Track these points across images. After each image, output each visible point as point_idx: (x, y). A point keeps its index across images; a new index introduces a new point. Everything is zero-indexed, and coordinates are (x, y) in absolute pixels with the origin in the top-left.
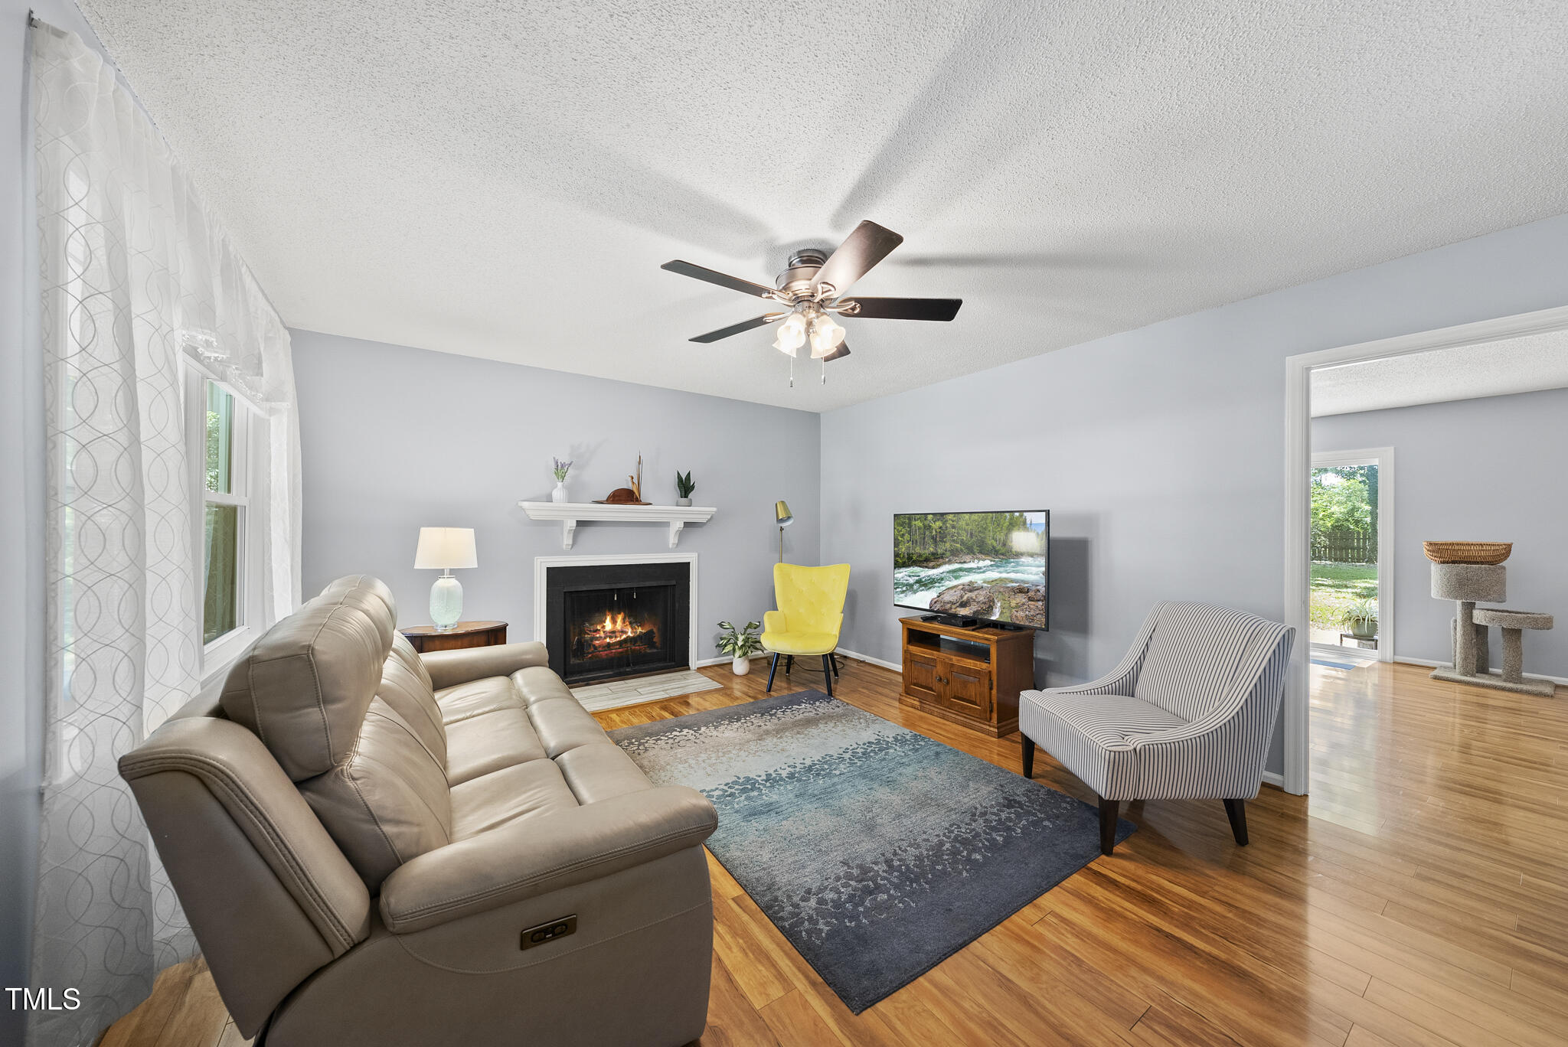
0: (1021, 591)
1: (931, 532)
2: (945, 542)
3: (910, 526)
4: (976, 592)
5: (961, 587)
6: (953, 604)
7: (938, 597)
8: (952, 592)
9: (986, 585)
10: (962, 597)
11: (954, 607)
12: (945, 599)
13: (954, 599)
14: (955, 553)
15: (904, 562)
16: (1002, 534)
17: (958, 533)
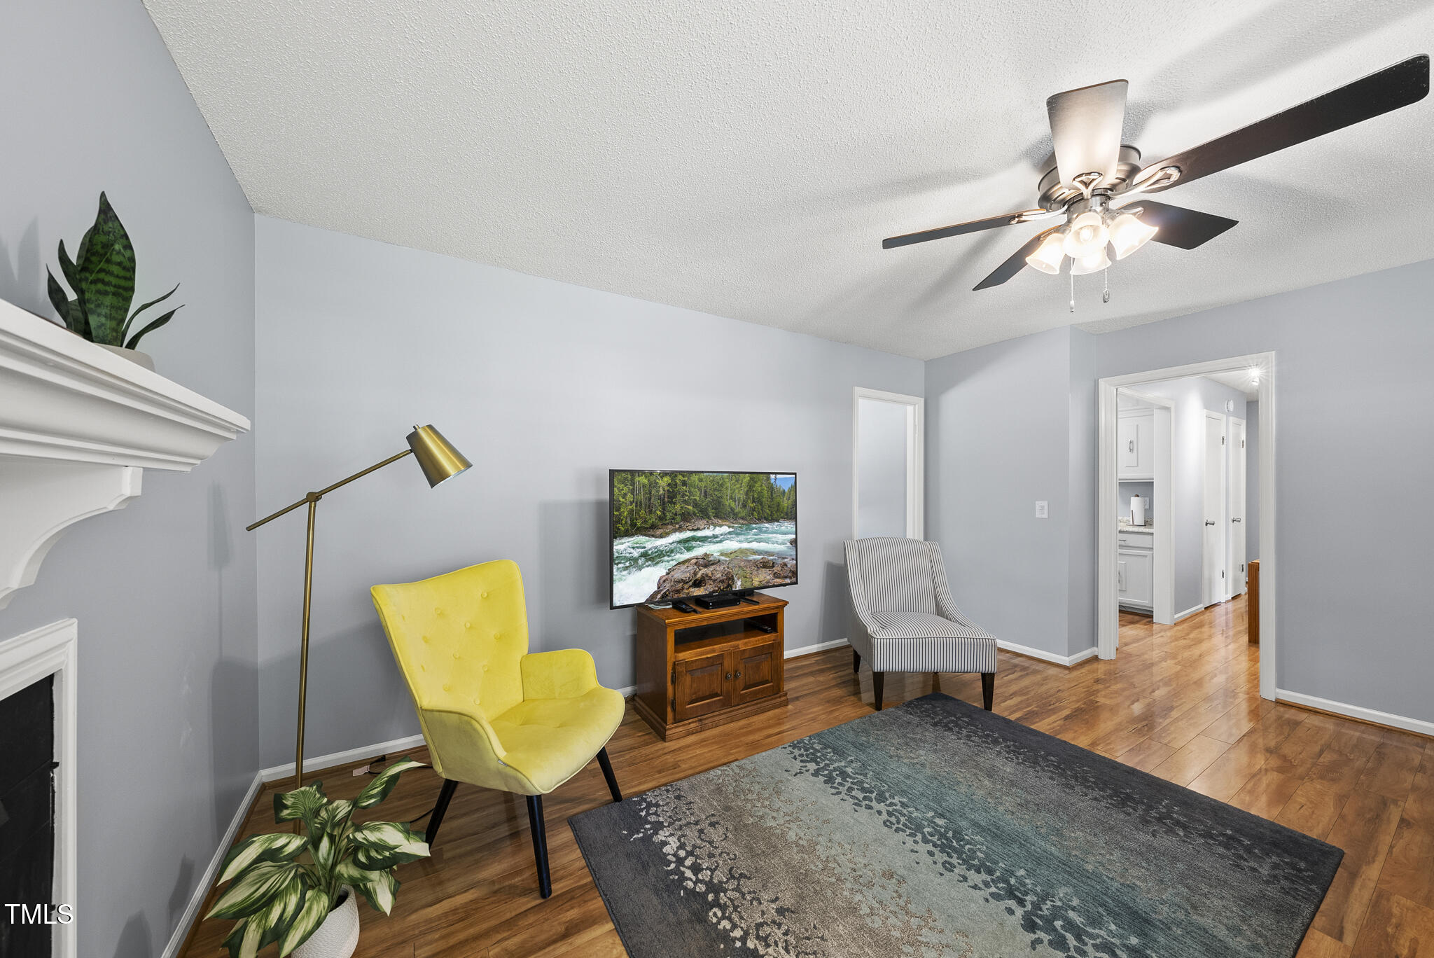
0: (765, 565)
1: (658, 491)
2: (675, 503)
3: (633, 483)
4: (712, 568)
5: (694, 561)
6: (685, 582)
7: (668, 574)
8: (683, 567)
9: (723, 558)
10: (695, 574)
11: (686, 586)
12: (675, 576)
13: (685, 576)
14: (686, 517)
15: (627, 531)
16: (742, 492)
17: (690, 492)
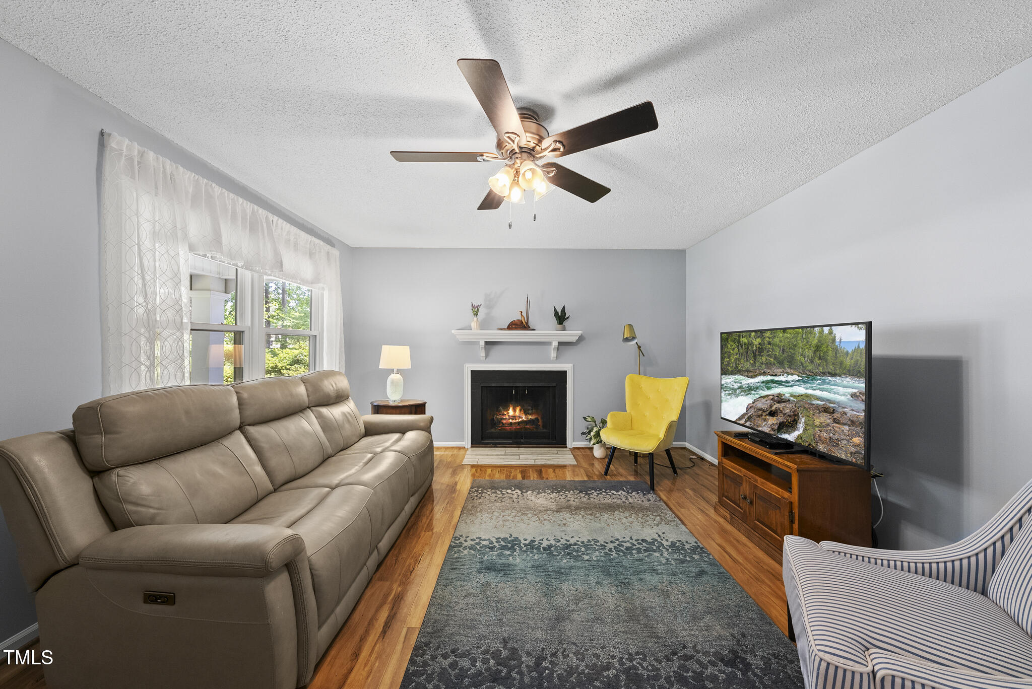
0: (826, 410)
1: (752, 348)
2: (762, 356)
3: (739, 342)
4: (783, 404)
5: (771, 397)
6: (764, 411)
7: (753, 403)
8: (763, 400)
9: (792, 398)
10: (771, 406)
11: (764, 414)
12: (758, 405)
13: (765, 407)
14: (769, 365)
15: (732, 371)
16: (810, 351)
17: (773, 349)
